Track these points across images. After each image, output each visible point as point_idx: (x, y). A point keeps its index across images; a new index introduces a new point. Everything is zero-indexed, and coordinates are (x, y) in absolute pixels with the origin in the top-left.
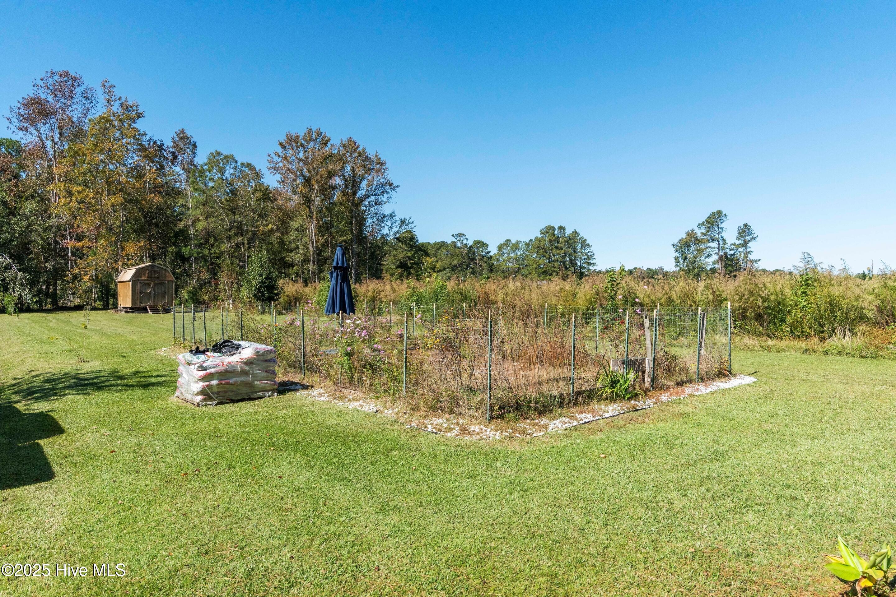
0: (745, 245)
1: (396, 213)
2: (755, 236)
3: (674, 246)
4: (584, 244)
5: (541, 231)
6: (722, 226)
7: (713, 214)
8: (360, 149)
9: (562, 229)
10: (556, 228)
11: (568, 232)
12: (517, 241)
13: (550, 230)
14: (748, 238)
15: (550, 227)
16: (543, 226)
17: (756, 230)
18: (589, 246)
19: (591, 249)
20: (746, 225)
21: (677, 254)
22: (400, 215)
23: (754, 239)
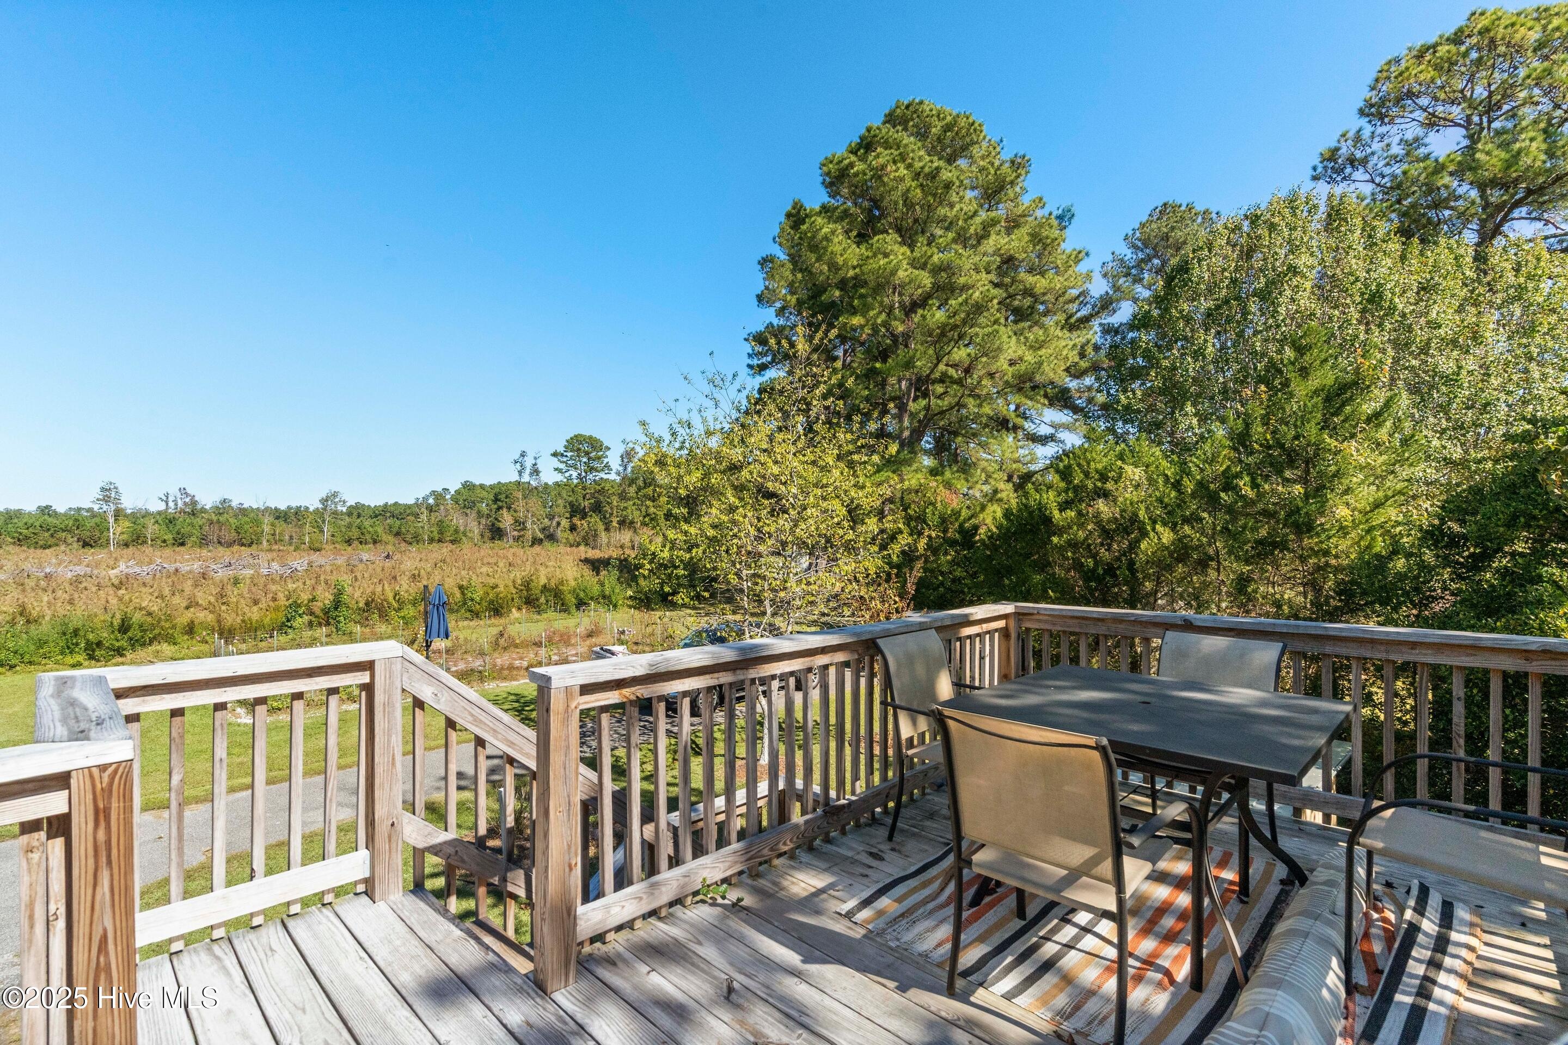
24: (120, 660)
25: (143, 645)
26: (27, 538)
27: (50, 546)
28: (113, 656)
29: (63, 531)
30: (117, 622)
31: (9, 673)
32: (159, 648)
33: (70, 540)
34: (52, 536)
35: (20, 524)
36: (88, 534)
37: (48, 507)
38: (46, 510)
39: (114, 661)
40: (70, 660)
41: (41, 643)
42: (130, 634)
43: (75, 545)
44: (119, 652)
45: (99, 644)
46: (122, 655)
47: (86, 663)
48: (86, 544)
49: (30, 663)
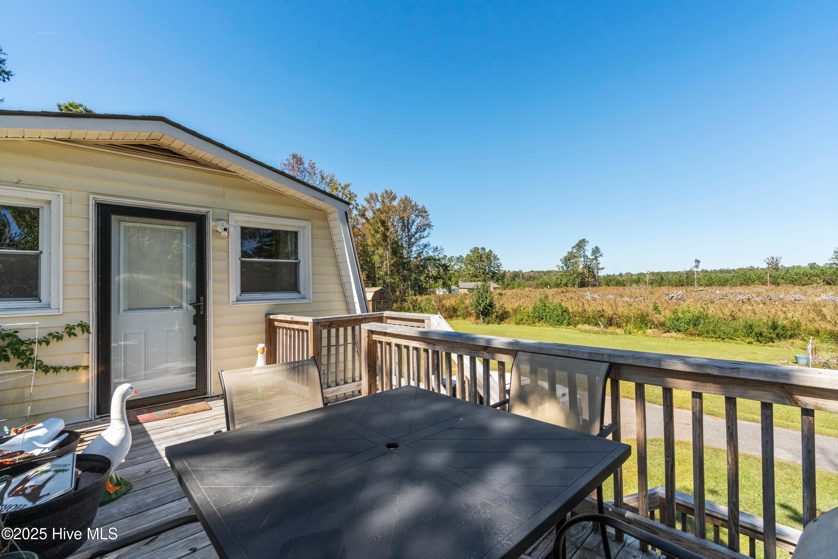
0: (596, 258)
1: (431, 243)
2: (601, 254)
3: (561, 260)
4: (496, 258)
5: (470, 250)
6: (585, 248)
7: (580, 241)
8: (413, 203)
9: (483, 249)
10: (480, 249)
11: (487, 251)
12: (452, 256)
13: (476, 250)
14: (598, 255)
15: (476, 248)
16: (472, 247)
17: (602, 250)
18: (498, 259)
19: (500, 261)
20: (596, 247)
21: (563, 265)
22: (433, 244)
23: (601, 255)
24: (771, 344)
25: (785, 338)
26: (796, 280)
27: (808, 284)
28: (769, 342)
29: (815, 276)
30: (770, 323)
31: (722, 342)
32: (794, 341)
33: (819, 281)
34: (809, 279)
35: (793, 273)
36: (829, 277)
37: (814, 264)
38: (812, 266)
39: (768, 344)
40: (748, 340)
41: (736, 331)
42: (776, 331)
43: (822, 284)
44: (772, 340)
45: (761, 334)
46: (773, 342)
47: (755, 343)
48: (829, 284)
49: (731, 339)
